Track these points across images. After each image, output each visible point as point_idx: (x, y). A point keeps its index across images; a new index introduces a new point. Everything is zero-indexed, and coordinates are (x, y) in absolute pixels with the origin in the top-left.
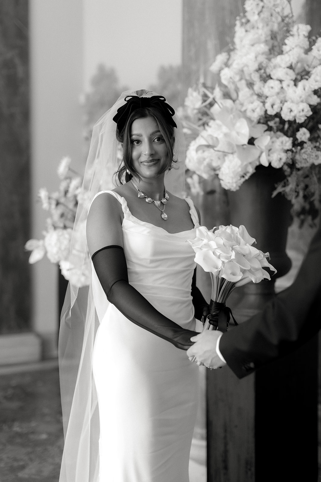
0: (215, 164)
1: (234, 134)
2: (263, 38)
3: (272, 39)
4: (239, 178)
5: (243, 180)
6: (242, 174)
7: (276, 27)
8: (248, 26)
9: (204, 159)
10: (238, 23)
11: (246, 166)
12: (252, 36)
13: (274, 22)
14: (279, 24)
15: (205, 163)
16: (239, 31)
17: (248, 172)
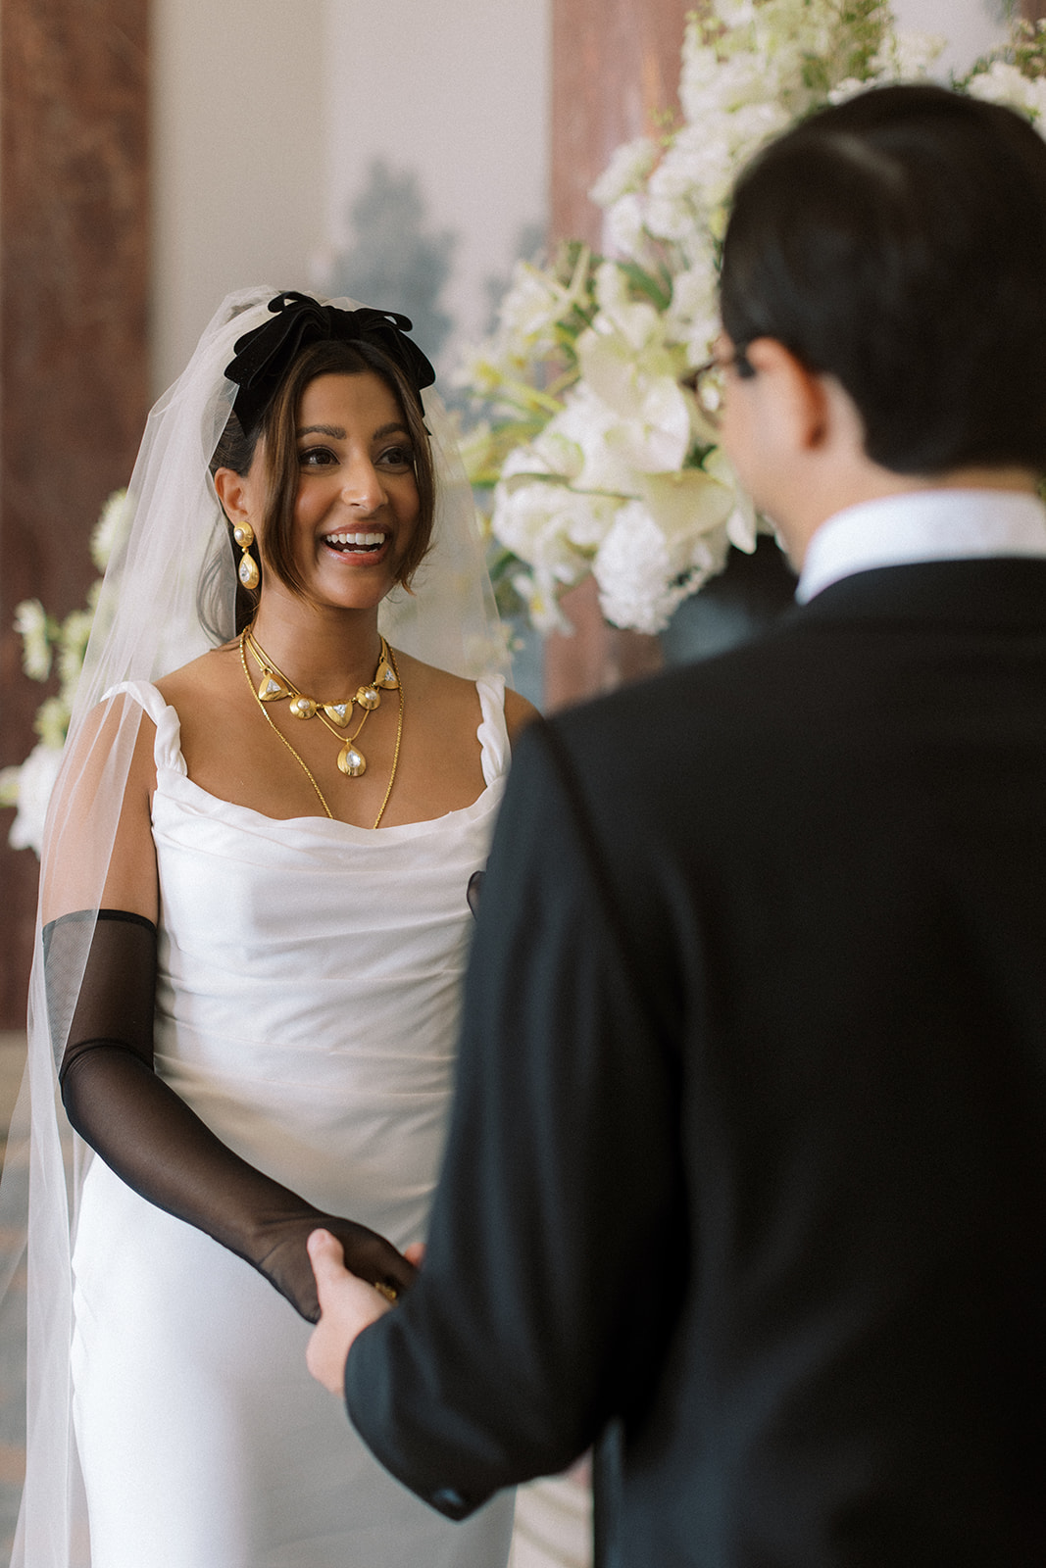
0: (581, 537)
1: (636, 431)
2: (772, 84)
3: (808, 83)
4: (662, 588)
5: (678, 595)
6: (673, 572)
7: (822, 43)
8: (725, 44)
9: (548, 517)
10: (693, 33)
11: (688, 545)
12: (730, 78)
13: (815, 26)
14: (834, 31)
15: (550, 530)
16: (697, 60)
17: (697, 568)
